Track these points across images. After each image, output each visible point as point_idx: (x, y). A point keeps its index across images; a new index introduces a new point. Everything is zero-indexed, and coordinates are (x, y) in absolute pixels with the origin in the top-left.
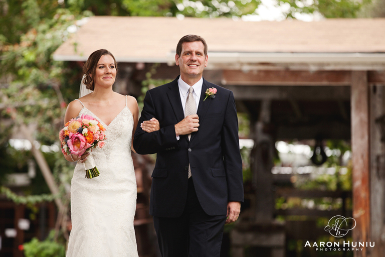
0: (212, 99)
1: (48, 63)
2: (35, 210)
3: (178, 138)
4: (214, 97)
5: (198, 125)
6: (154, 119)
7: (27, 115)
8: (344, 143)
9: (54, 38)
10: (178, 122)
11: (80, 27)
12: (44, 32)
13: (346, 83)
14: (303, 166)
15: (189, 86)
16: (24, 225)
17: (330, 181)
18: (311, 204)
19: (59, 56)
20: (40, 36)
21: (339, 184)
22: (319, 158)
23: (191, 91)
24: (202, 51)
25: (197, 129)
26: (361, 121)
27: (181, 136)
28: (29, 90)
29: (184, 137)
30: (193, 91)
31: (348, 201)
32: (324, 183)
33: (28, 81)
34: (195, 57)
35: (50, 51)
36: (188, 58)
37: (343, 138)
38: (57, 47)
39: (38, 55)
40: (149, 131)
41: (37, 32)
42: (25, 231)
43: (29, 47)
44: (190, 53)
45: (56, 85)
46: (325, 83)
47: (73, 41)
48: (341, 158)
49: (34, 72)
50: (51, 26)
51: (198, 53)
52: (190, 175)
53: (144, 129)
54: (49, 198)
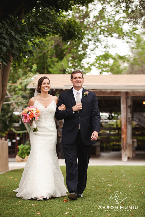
0: (87, 96)
1: (25, 89)
2: (22, 134)
3: (74, 113)
4: (88, 95)
5: (82, 107)
6: (63, 105)
7: (19, 105)
8: (118, 113)
9: (27, 81)
10: (74, 106)
11: (35, 77)
12: (24, 79)
13: (119, 95)
14: (106, 120)
15: (77, 91)
16: (18, 138)
17: (114, 124)
18: (108, 132)
19: (29, 87)
20: (23, 81)
21: (117, 125)
22: (111, 117)
23: (78, 93)
24: (81, 76)
25: (81, 109)
26: (124, 107)
27: (75, 112)
28: (19, 98)
29: (76, 112)
30: (79, 93)
31: (120, 131)
32: (112, 125)
33: (19, 95)
34: (78, 79)
35: (26, 85)
36: (75, 80)
37: (118, 111)
38: (28, 84)
39: (22, 87)
40: (61, 110)
41: (22, 79)
42: (18, 140)
43: (19, 84)
44: (76, 78)
45: (28, 96)
46: (113, 95)
47: (33, 82)
48: (117, 117)
49: (21, 92)
50: (26, 78)
51: (79, 78)
52: (79, 128)
53: (59, 109)
54: (26, 131)
